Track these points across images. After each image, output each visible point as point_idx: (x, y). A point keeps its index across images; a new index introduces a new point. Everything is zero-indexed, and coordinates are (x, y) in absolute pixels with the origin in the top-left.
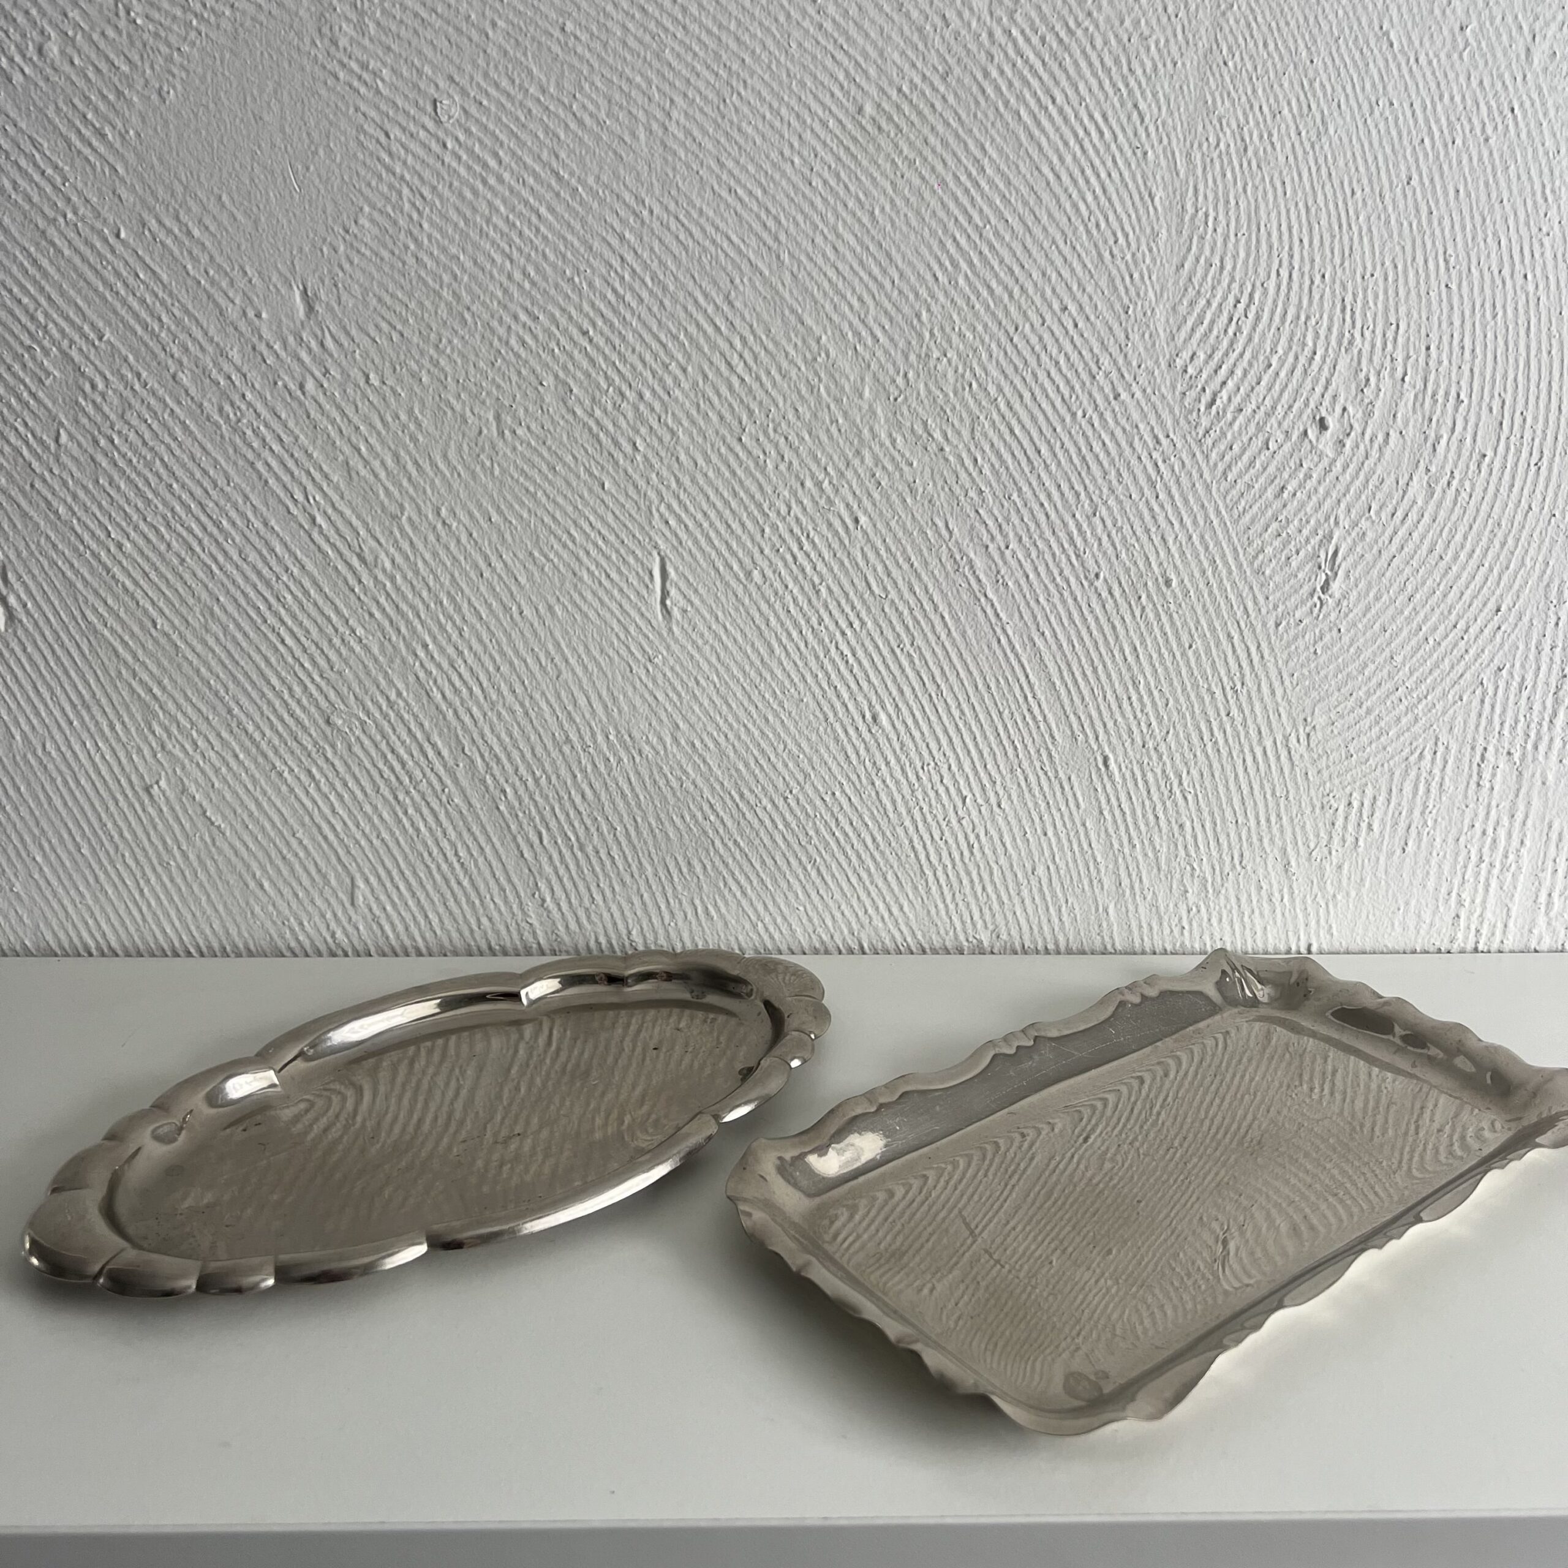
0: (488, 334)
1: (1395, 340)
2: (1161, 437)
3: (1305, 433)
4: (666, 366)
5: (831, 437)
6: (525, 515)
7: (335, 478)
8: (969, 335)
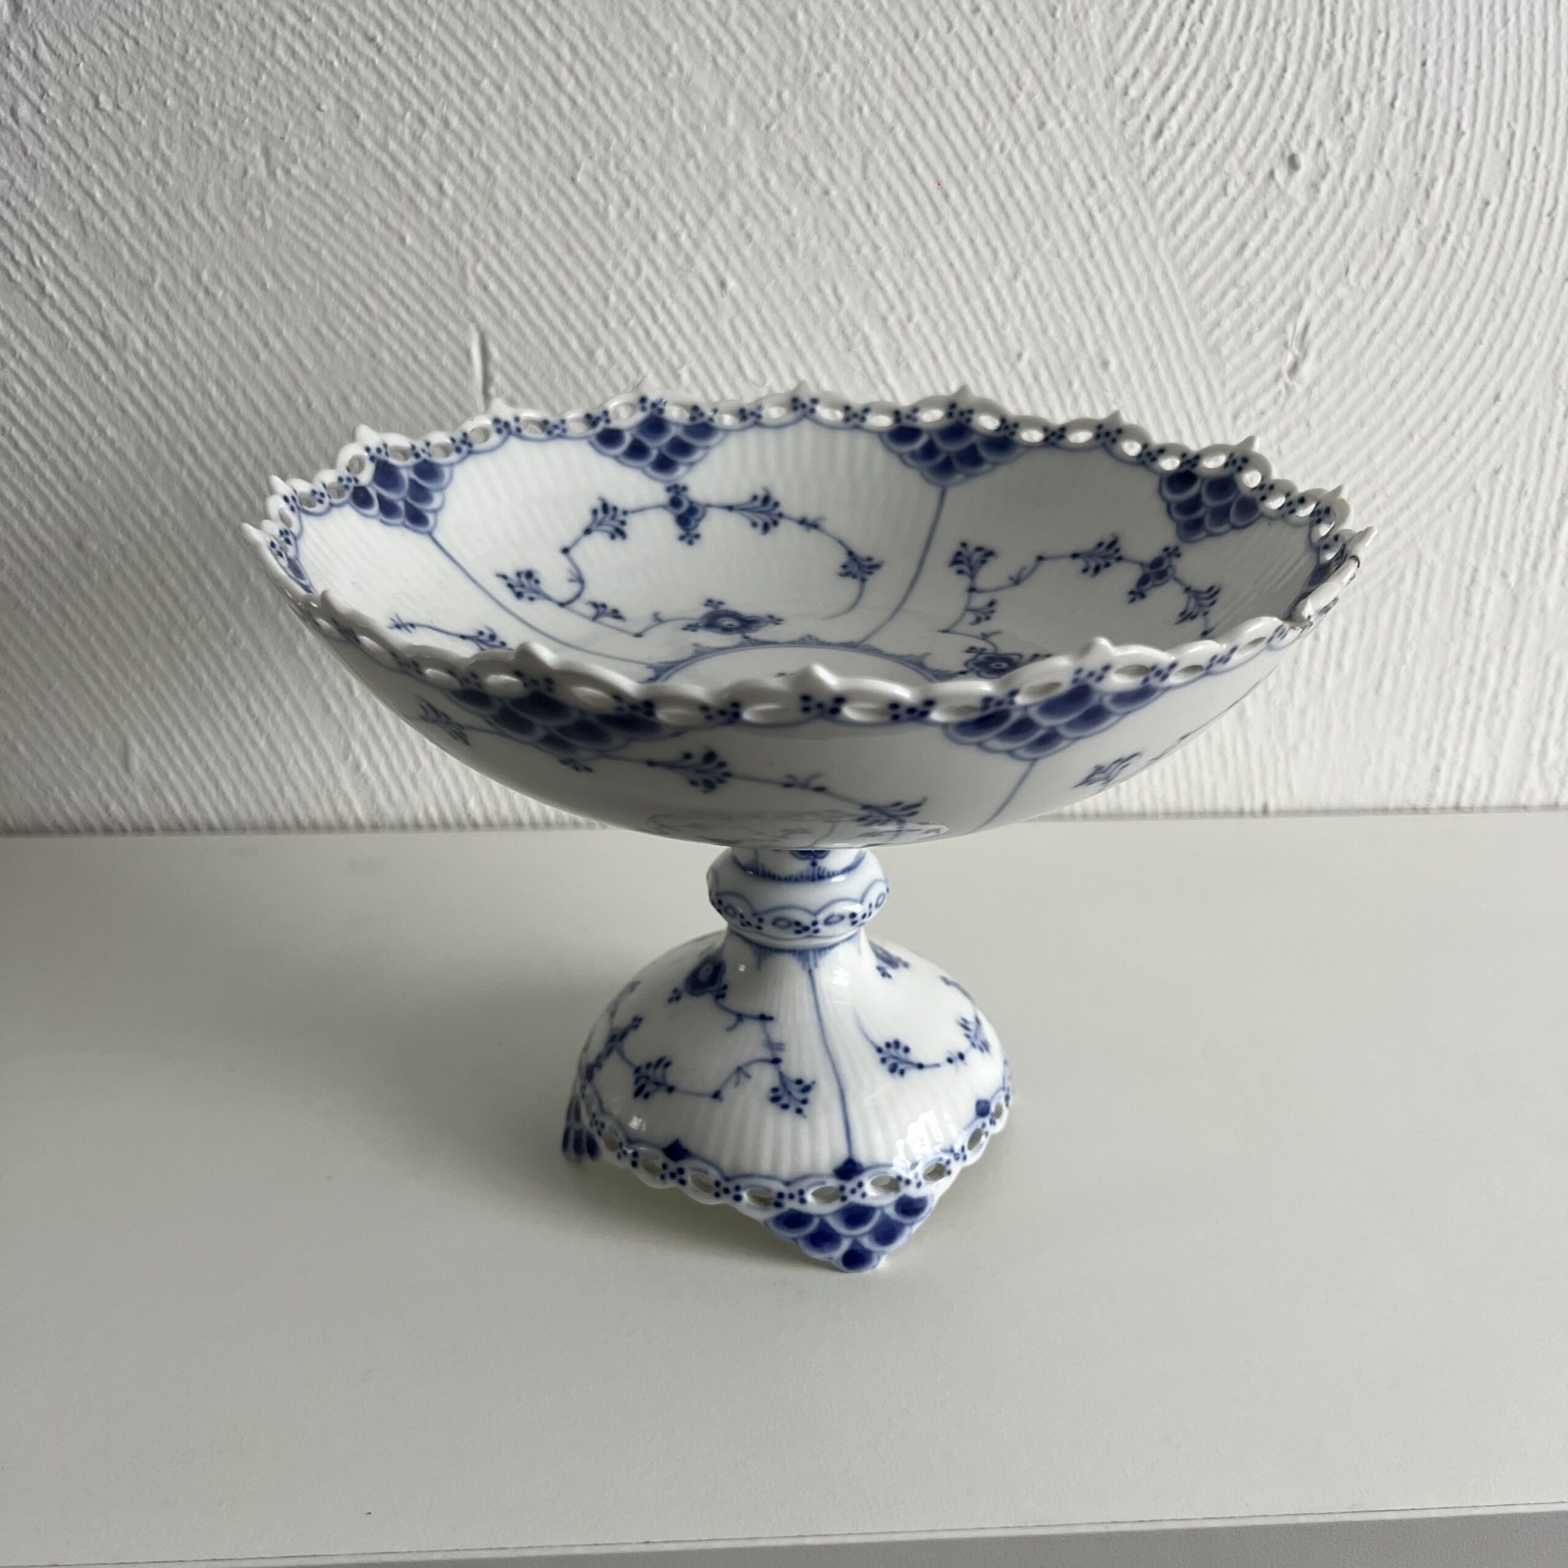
0: (247, 41)
1: (1384, 52)
2: (1097, 178)
3: (1272, 174)
4: (476, 84)
5: (688, 176)
6: (308, 279)
7: (66, 233)
8: (858, 45)
